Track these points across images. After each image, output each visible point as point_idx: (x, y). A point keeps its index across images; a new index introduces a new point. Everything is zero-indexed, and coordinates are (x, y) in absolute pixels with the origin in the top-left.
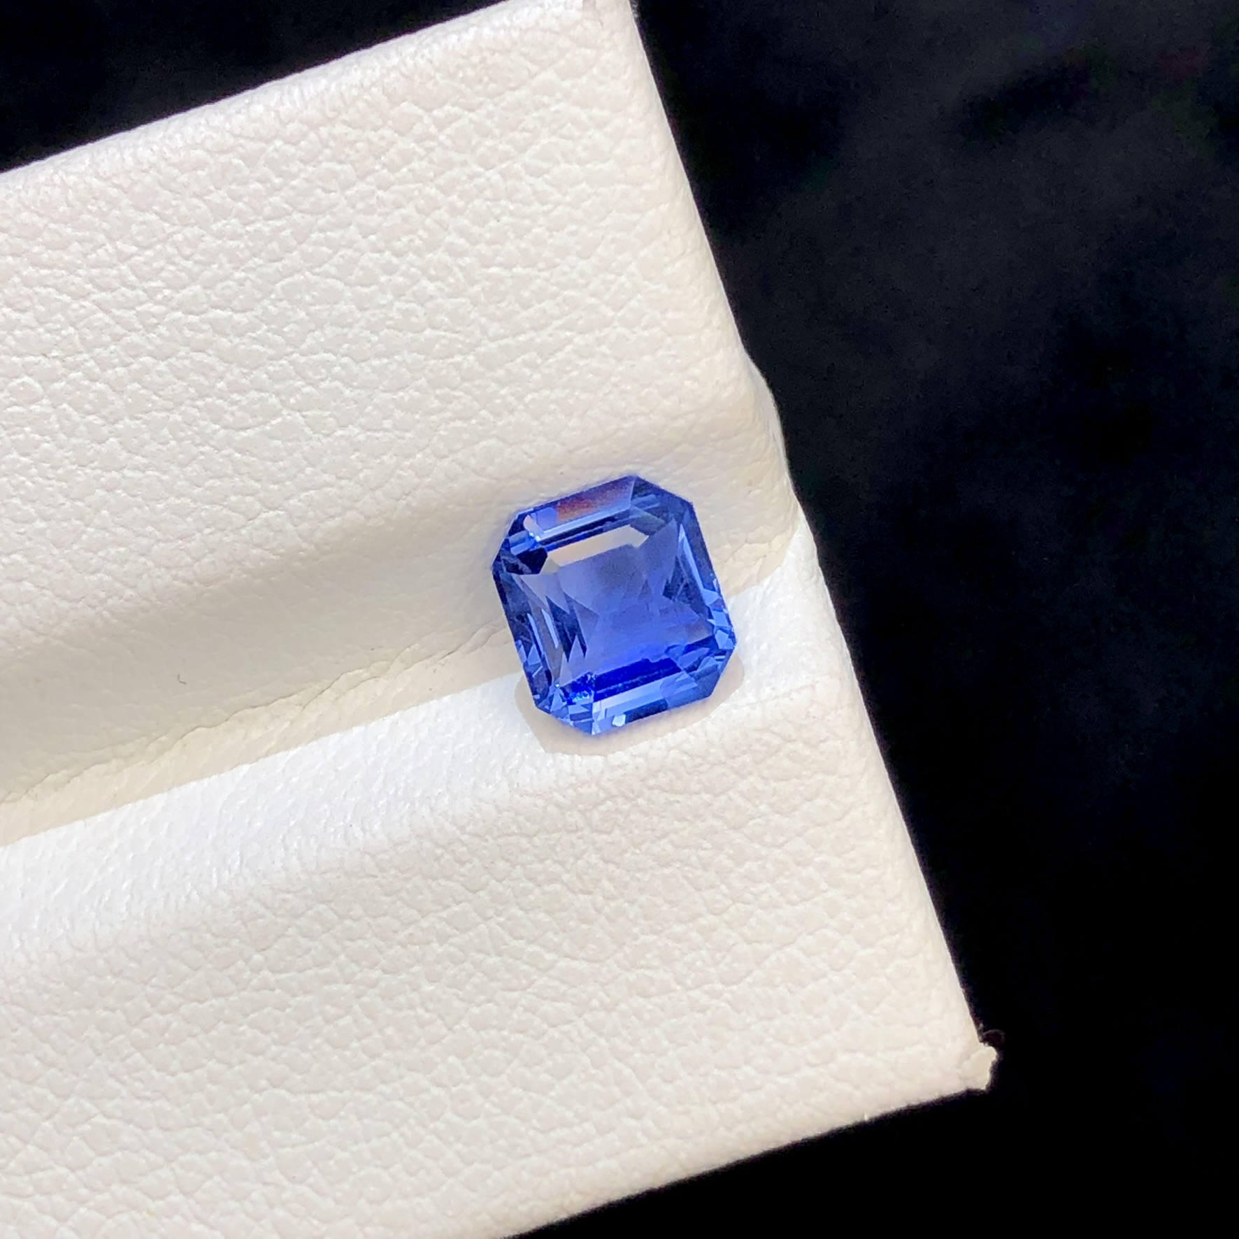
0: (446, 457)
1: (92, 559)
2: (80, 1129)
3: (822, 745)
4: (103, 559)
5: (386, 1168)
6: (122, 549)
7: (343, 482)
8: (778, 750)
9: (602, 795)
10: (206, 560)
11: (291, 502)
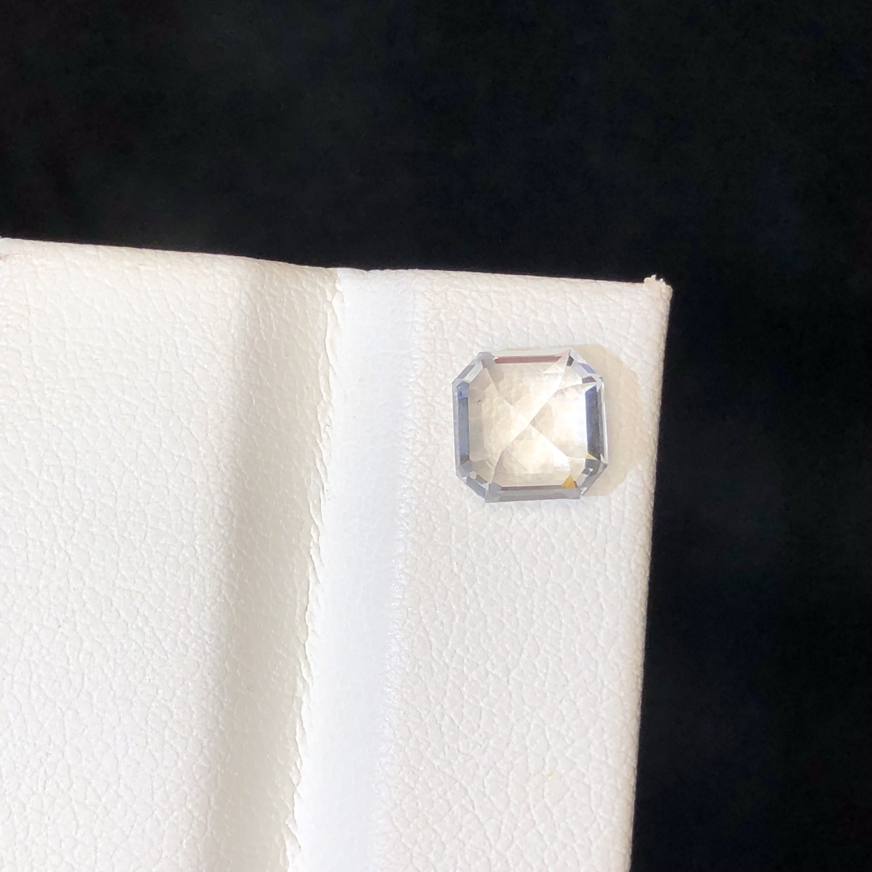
0: (207, 435)
1: (179, 649)
2: (488, 793)
3: (448, 298)
4: (182, 643)
5: (579, 631)
6: (182, 630)
7: (197, 496)
8: (441, 322)
9: (425, 428)
10: (207, 587)
11: (196, 527)
